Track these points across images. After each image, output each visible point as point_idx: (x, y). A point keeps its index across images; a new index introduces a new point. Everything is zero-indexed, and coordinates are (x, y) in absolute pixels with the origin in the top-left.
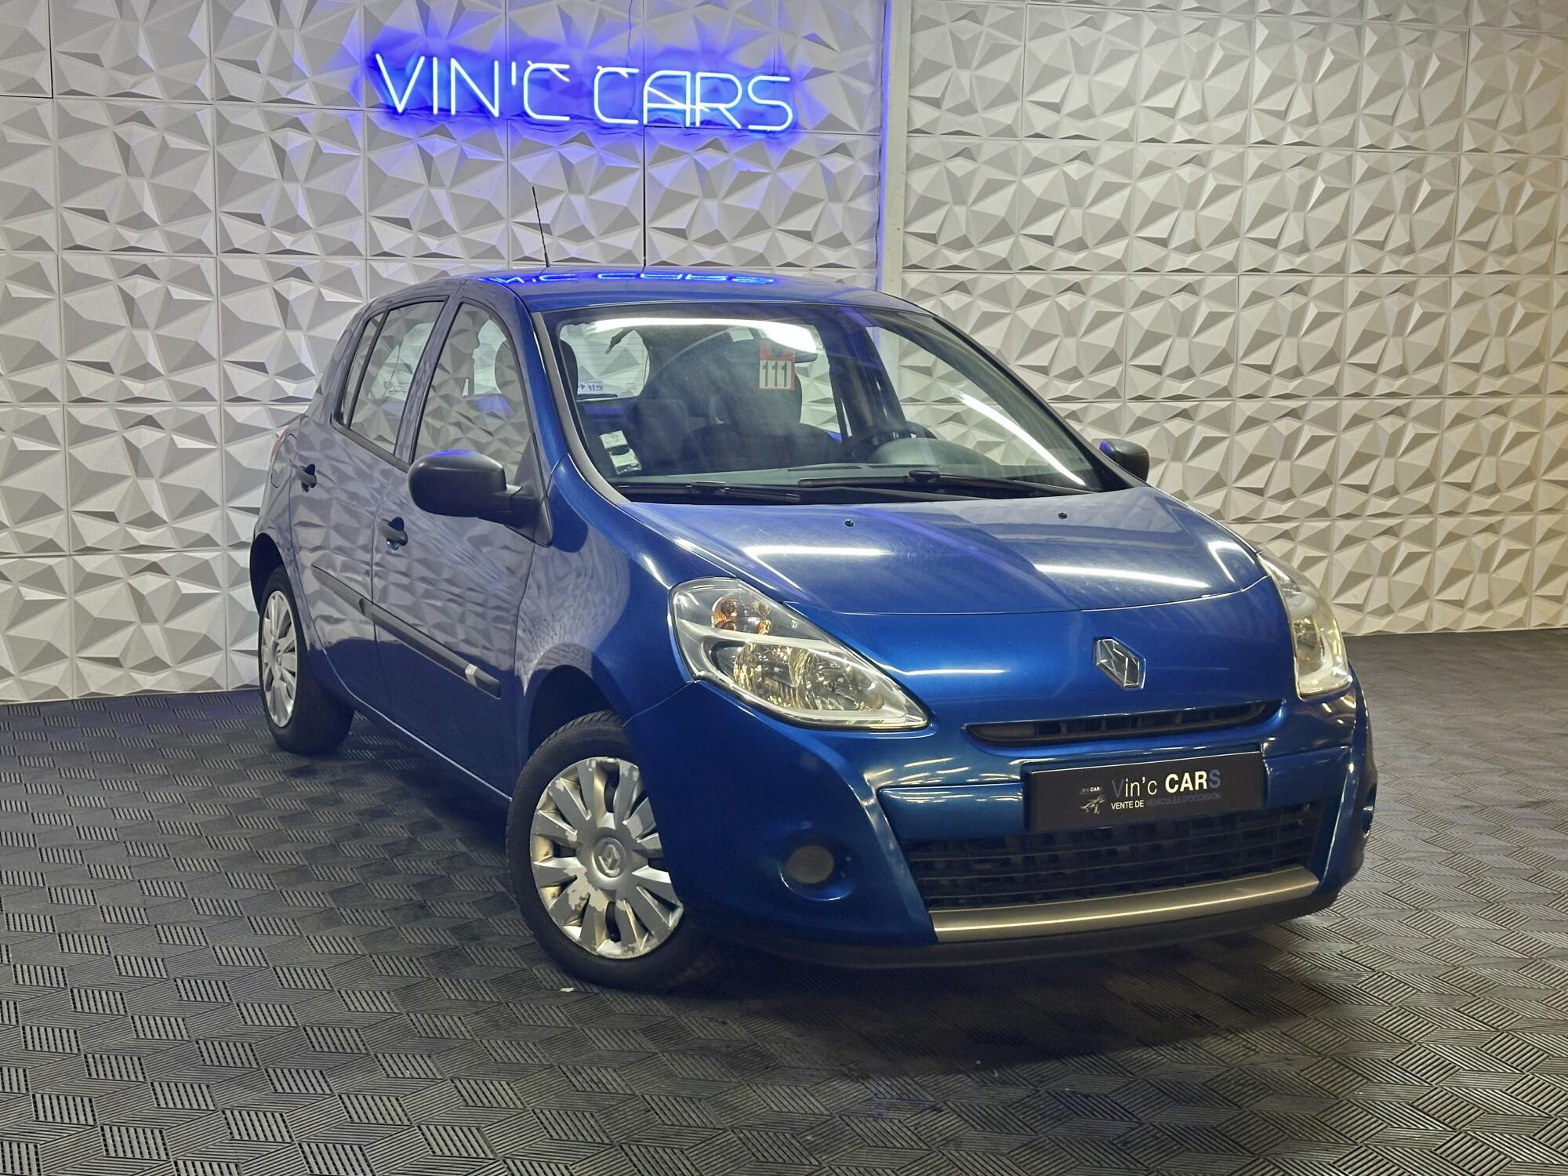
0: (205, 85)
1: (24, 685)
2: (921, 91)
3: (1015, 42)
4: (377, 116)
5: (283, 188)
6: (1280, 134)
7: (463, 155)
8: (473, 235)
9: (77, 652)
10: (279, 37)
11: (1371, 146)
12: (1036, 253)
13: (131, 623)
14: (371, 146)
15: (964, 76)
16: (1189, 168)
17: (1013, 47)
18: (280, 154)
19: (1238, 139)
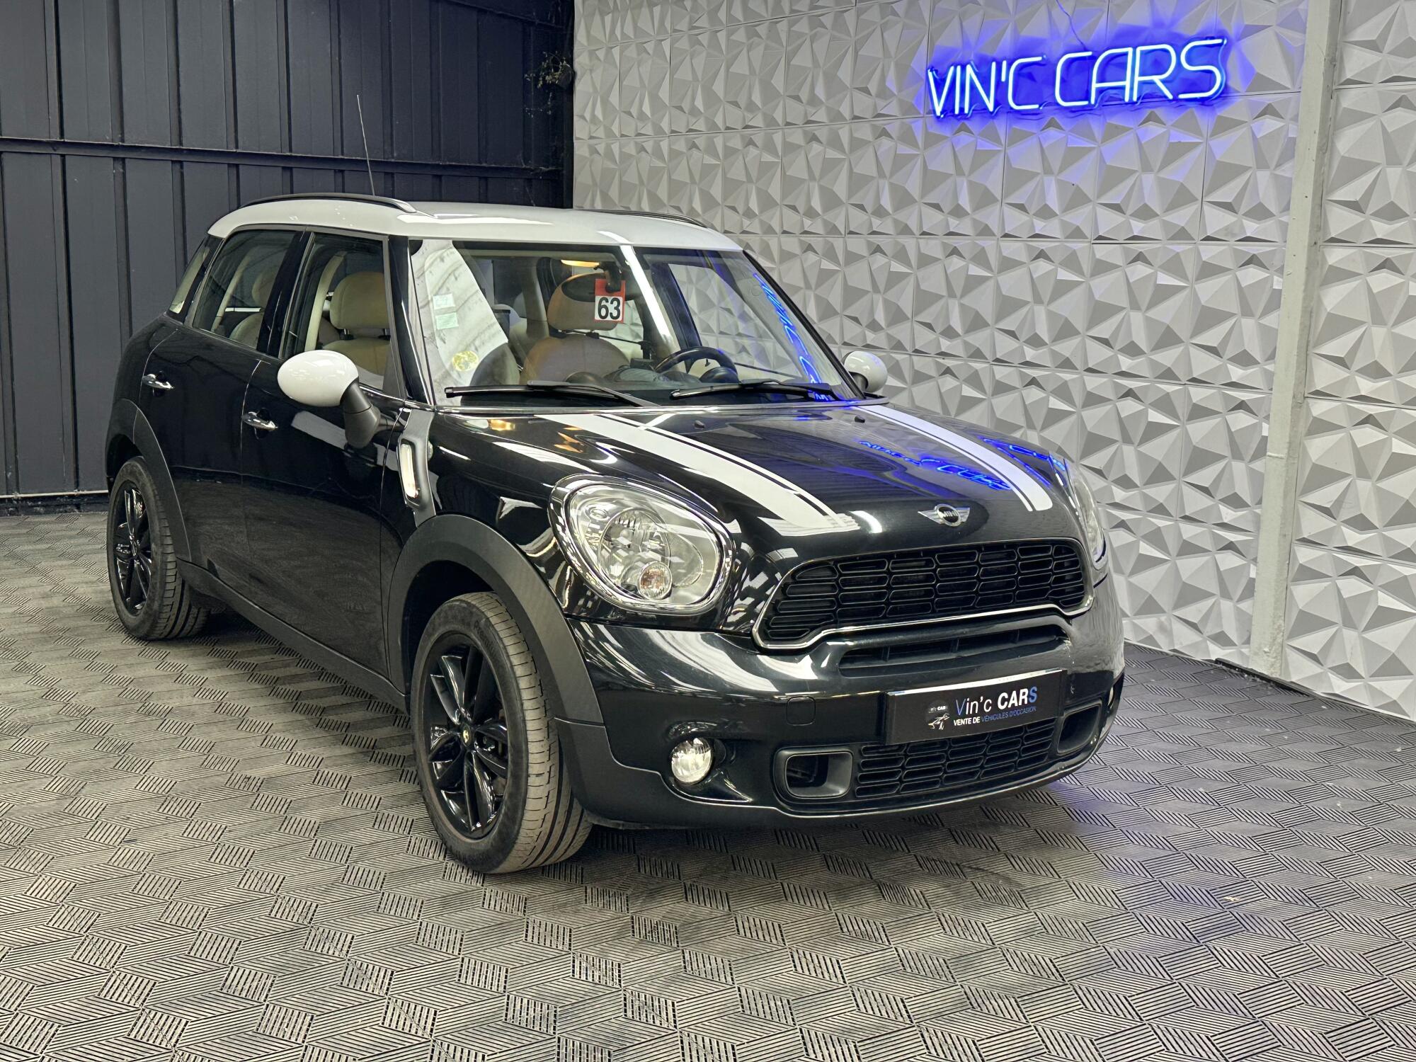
0: (846, 110)
4: (928, 120)
7: (977, 147)
8: (980, 215)
10: (883, 64)
18: (877, 156)
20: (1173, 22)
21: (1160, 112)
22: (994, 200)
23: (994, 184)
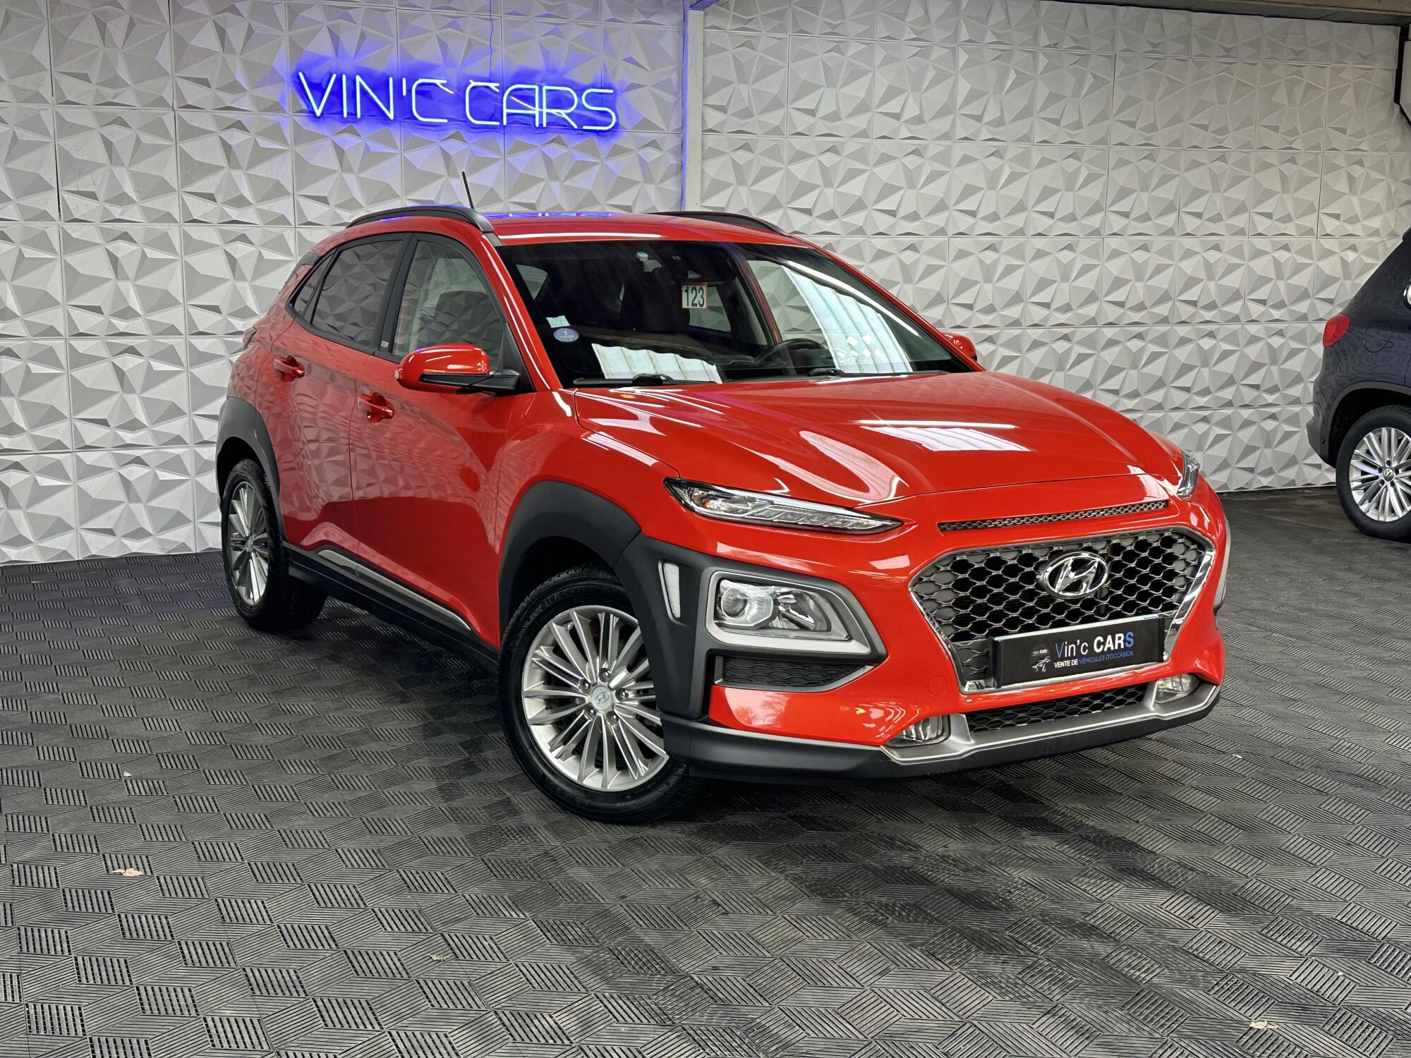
1: (42, 550)
2: (710, 101)
3: (782, 64)
4: (302, 119)
5: (230, 174)
6: (978, 131)
7: (367, 147)
9: (82, 523)
10: (224, 59)
11: (1044, 141)
13: (122, 502)
14: (296, 142)
15: (743, 88)
16: (913, 157)
17: (781, 67)
18: (228, 149)
19: (946, 136)
20: (565, 72)
21: (564, 137)
22: (395, 195)
23: (395, 181)
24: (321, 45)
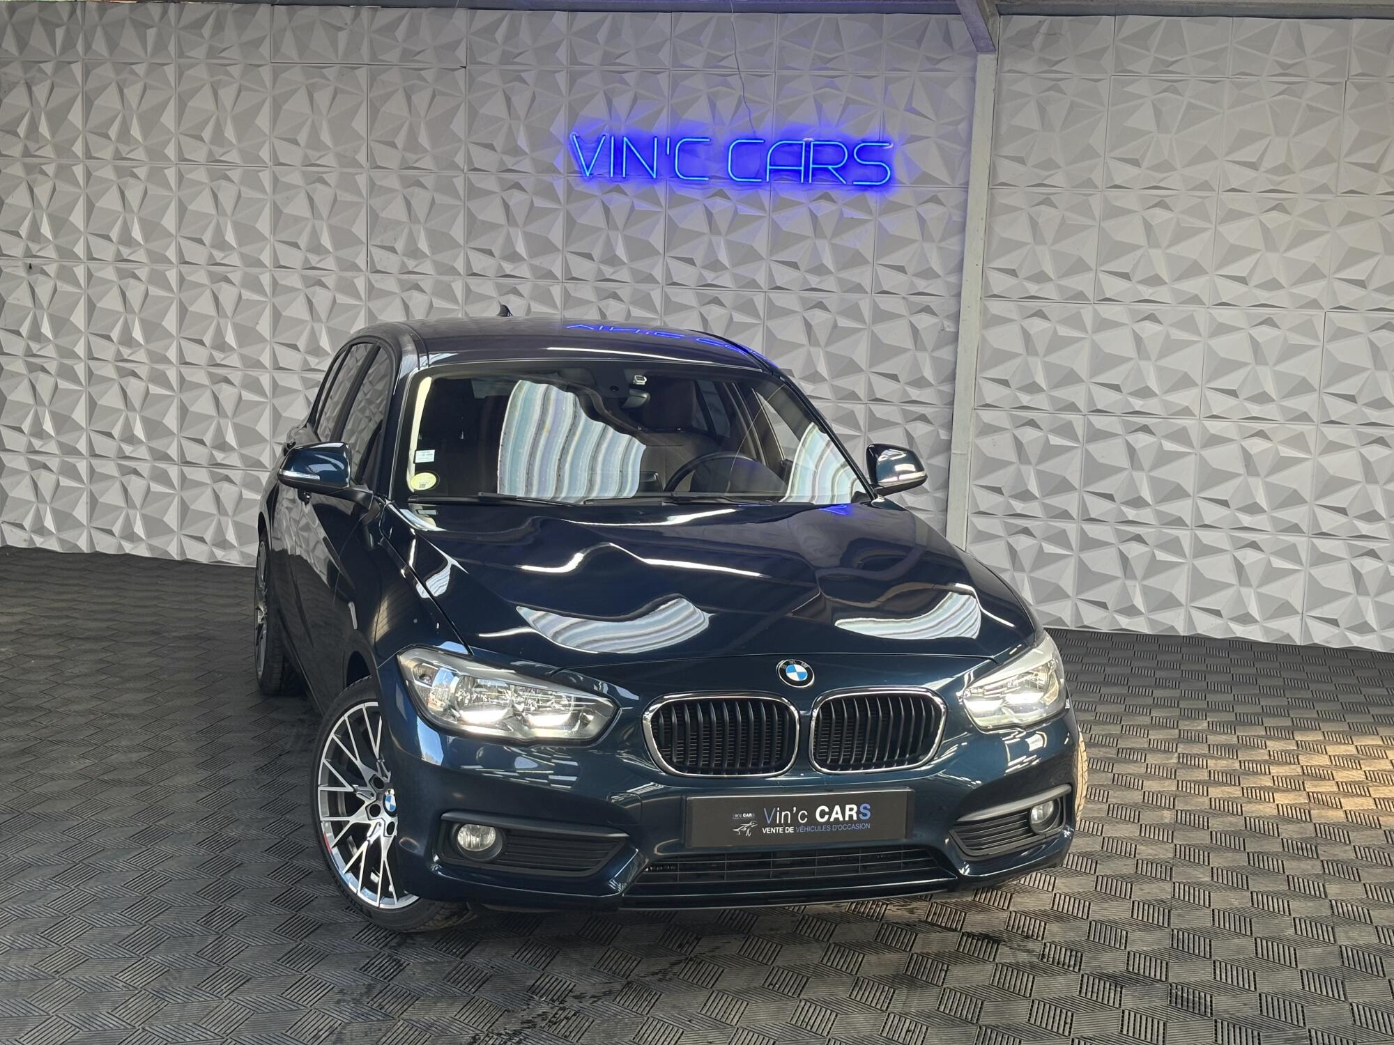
0: (460, 159)
2: (1008, 150)
3: (1100, 108)
4: (574, 179)
5: (508, 234)
6: (1373, 183)
7: (633, 207)
8: (639, 265)
10: (510, 125)
12: (1114, 286)
14: (568, 200)
15: (1048, 137)
16: (1274, 214)
17: (1099, 113)
18: (506, 207)
20: (839, 125)
21: (834, 193)
22: (657, 253)
23: (657, 239)
24: (596, 110)
